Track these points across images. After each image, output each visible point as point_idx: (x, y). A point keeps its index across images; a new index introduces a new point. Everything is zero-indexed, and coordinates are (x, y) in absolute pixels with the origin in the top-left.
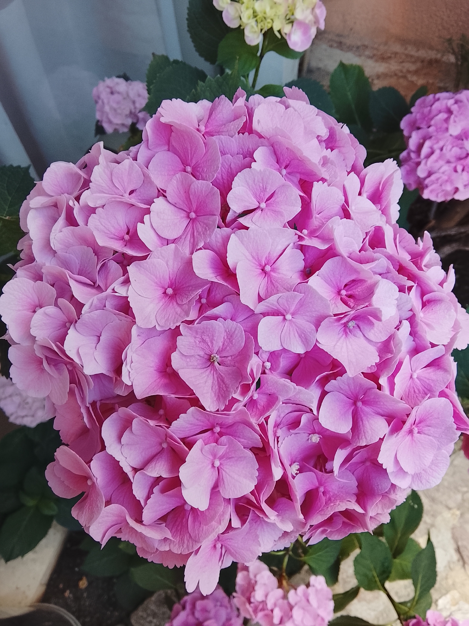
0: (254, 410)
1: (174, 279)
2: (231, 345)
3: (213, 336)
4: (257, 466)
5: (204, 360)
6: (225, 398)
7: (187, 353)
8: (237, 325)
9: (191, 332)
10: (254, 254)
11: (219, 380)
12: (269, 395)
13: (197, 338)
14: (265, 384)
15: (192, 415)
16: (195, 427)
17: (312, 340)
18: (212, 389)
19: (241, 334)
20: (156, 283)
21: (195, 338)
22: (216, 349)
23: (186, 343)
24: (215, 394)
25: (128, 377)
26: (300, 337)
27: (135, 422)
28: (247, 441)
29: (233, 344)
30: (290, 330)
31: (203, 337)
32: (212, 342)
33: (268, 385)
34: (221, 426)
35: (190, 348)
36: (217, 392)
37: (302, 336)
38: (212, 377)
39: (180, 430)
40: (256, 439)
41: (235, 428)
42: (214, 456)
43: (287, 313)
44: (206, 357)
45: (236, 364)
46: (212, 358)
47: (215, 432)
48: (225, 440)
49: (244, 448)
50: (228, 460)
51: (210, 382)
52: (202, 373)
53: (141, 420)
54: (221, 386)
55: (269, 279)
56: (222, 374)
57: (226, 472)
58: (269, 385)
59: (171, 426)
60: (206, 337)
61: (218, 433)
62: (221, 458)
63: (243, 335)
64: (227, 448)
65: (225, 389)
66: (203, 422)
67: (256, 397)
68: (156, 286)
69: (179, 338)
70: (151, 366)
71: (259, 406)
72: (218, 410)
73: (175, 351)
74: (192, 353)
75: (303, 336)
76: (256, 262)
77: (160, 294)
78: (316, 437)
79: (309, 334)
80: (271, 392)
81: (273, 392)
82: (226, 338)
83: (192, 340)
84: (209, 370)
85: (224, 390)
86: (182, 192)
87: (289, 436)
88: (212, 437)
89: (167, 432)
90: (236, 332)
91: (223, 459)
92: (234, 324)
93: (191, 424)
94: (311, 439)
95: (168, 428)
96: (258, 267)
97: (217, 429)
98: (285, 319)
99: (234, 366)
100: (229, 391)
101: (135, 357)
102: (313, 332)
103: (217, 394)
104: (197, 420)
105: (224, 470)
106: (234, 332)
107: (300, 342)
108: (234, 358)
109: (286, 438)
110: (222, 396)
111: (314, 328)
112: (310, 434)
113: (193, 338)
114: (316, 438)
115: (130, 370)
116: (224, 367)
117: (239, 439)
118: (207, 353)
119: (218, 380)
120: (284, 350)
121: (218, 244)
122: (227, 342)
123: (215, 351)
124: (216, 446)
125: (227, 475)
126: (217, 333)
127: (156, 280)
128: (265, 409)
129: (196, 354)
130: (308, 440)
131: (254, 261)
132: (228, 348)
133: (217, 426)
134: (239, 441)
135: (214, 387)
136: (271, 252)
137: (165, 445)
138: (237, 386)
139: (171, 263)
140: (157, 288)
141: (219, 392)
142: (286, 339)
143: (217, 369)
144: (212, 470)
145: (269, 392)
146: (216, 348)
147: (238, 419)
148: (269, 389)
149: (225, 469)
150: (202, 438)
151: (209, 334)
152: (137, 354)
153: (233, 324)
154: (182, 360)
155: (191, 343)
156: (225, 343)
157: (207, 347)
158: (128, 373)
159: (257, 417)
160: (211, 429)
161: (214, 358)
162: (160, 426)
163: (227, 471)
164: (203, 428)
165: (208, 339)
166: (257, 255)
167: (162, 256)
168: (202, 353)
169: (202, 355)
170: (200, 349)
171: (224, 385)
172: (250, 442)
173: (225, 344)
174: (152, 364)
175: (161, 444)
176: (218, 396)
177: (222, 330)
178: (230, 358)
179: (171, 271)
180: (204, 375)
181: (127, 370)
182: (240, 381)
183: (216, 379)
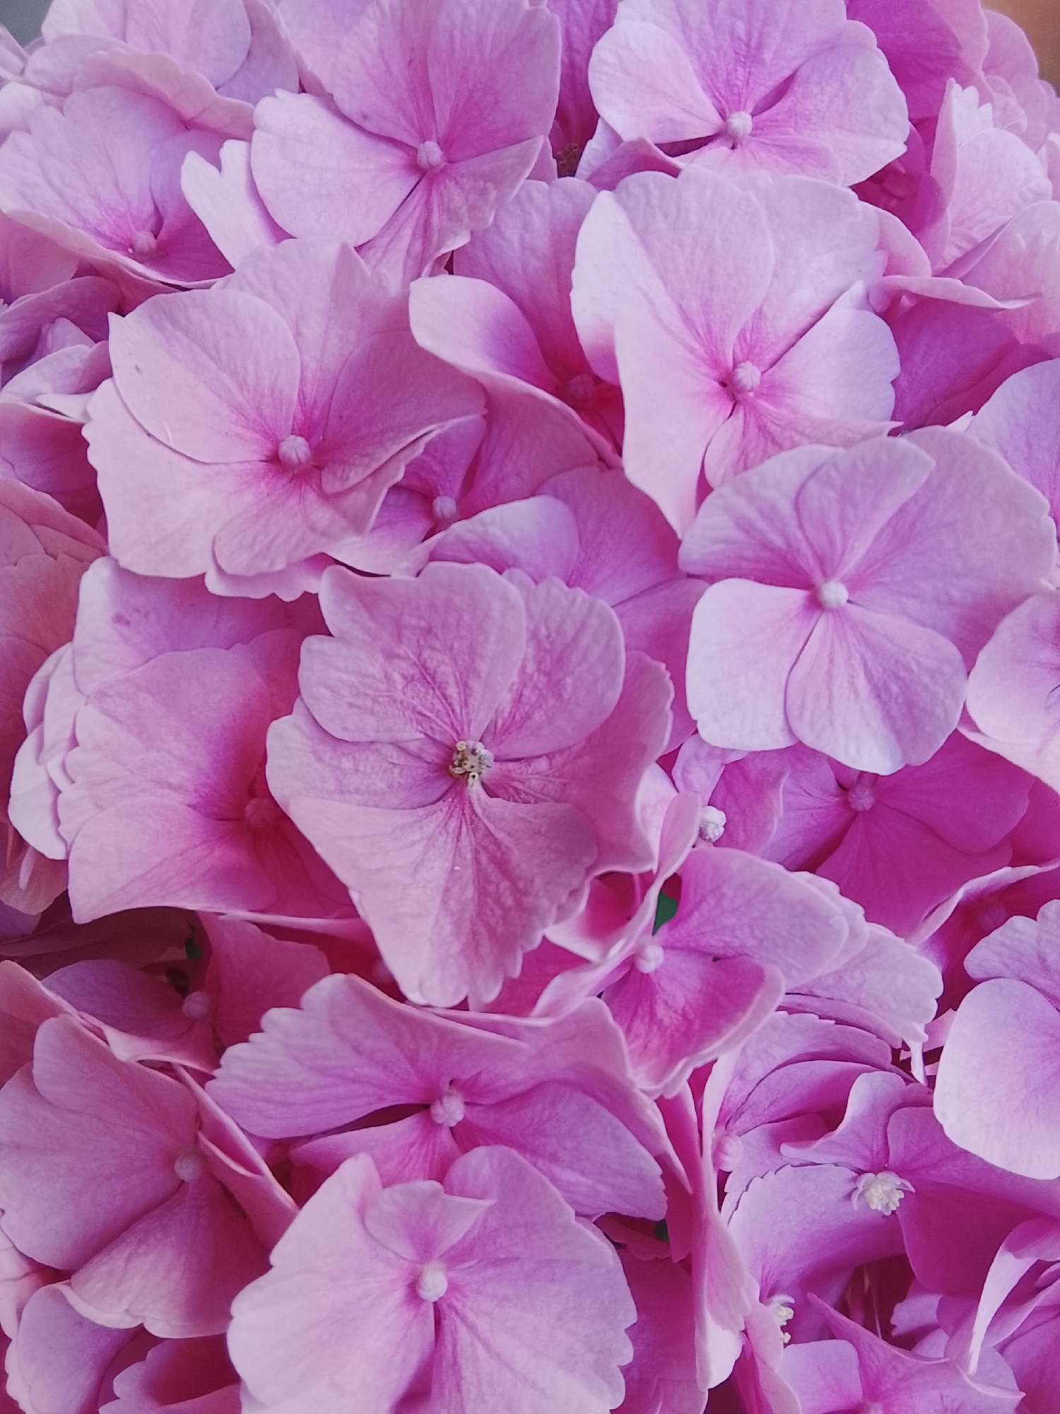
0: (638, 1026)
1: (320, 405)
2: (552, 701)
3: (473, 652)
4: (630, 1315)
5: (421, 770)
6: (504, 942)
7: (345, 729)
8: (591, 607)
9: (370, 624)
10: (694, 305)
11: (484, 858)
12: (716, 959)
13: (398, 656)
14: (703, 899)
15: (333, 1023)
16: (341, 1091)
17: (939, 711)
18: (445, 902)
19: (607, 645)
20: (238, 409)
21: (390, 656)
22: (481, 719)
23: (344, 676)
24: (457, 926)
25: (48, 820)
26: (879, 696)
27: (46, 1037)
28: (590, 1182)
29: (566, 696)
30: (831, 661)
31: (426, 654)
32: (466, 685)
33: (719, 902)
34: (472, 1091)
35: (360, 702)
36: (468, 915)
37: (887, 689)
38: (450, 846)
39: (267, 1100)
40: (641, 1177)
41: (539, 1107)
42: (425, 1246)
43: (826, 575)
44: (431, 753)
45: (573, 791)
46: (457, 757)
47: (440, 1121)
48: (486, 1170)
49: (577, 1214)
50: (491, 1272)
51: (438, 867)
52: (403, 827)
53: (75, 1032)
54: (492, 889)
55: (752, 421)
56: (500, 835)
57: (472, 1328)
58: (726, 904)
59: (216, 1072)
60: (439, 657)
61: (451, 1129)
62: (455, 1257)
63: (617, 653)
64: (491, 1210)
65: (509, 901)
66: (385, 1067)
67: (653, 959)
68: (236, 423)
69: (312, 646)
70: (174, 781)
71: (661, 1012)
72: (463, 1006)
73: (290, 713)
74: (369, 727)
75: (895, 689)
76: (696, 345)
77: (249, 457)
78: (887, 1188)
79: (926, 679)
80: (727, 945)
81: (737, 943)
82: (531, 668)
83: (374, 667)
84: (441, 816)
85: (501, 906)
86: (397, 65)
87: (771, 1175)
88: (422, 1144)
89: (198, 1102)
90: (585, 639)
91: (465, 1265)
92: (579, 600)
93: (323, 1071)
94: (862, 1195)
95: (203, 1079)
96: (705, 369)
97: (452, 1110)
98: (815, 604)
99: (557, 801)
100: (531, 911)
101: (92, 723)
102: (946, 668)
103: (466, 927)
104: (357, 1049)
105: (463, 1319)
106: (575, 639)
107: (876, 722)
108: (564, 765)
109: (757, 1180)
110: (492, 932)
111: (952, 651)
112: (860, 1172)
113: (381, 659)
114: (888, 1194)
115: (62, 783)
116: (511, 804)
117: (556, 1170)
118: (438, 737)
119: (477, 861)
120: (799, 753)
121: (534, 263)
122: (535, 687)
123: (476, 730)
124: (435, 1195)
125: (478, 1345)
126: (493, 638)
127: (240, 399)
128: (696, 1027)
129: (385, 737)
130: (849, 1196)
131: (689, 338)
132: (538, 716)
133: (450, 1095)
134: (554, 1180)
135: (455, 890)
136: (765, 308)
137: (186, 1170)
138: (576, 882)
139: (314, 327)
140: (239, 429)
141: (478, 914)
142: (810, 699)
143: (478, 810)
144: (408, 1314)
145: (715, 942)
146: (481, 714)
147: (558, 1063)
148: (724, 929)
149: (471, 1316)
150: (369, 1150)
151: (456, 645)
152: (105, 712)
153: (573, 602)
154: (320, 759)
155: (369, 681)
156: (527, 693)
157: (439, 707)
158: (47, 798)
159: (654, 1060)
160: (421, 1108)
161: (471, 758)
162: (166, 1068)
163: (482, 1325)
164: (381, 1099)
165: (448, 670)
166: (706, 313)
167: (275, 289)
168: (412, 735)
169: (413, 747)
170: (408, 713)
171: (505, 884)
172: (602, 1189)
173: (524, 700)
174: (180, 775)
175: (170, 1161)
176: (474, 934)
177: (520, 625)
178: (542, 765)
179: (312, 366)
180: (416, 837)
181: (46, 779)
182: (587, 861)
183: (469, 856)
